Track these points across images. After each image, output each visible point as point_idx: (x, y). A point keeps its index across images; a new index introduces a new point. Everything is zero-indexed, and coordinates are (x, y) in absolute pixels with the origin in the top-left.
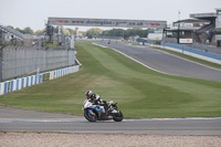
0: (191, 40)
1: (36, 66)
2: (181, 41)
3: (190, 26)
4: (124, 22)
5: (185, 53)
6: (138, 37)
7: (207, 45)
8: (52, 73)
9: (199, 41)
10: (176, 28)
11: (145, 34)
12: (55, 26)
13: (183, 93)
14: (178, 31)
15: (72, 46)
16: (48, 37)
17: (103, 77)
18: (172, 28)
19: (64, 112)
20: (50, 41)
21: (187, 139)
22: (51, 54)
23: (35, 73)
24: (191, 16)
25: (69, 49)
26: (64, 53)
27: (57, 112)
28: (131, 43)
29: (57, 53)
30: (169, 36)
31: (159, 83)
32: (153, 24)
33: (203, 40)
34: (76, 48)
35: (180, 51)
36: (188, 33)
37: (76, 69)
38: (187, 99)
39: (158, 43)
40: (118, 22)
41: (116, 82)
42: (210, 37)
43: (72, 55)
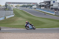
0: (44, 8)
1: (3, 15)
2: (41, 8)
3: (44, 4)
4: (26, 3)
5: (43, 11)
6: (30, 7)
7: (48, 9)
8: (7, 17)
9: (46, 8)
10: (40, 4)
11: (32, 6)
12: (8, 4)
13: (42, 22)
14: (40, 5)
15: (12, 10)
16: (6, 7)
17: (20, 18)
18: (39, 4)
19: (10, 27)
20: (6, 8)
21: (43, 34)
22: (7, 12)
23: (2, 17)
24: (44, 1)
25: (11, 10)
26: (10, 11)
27: (8, 27)
28: (28, 9)
29: (8, 11)
30: (38, 7)
31: (35, 19)
32: (34, 3)
33: (47, 8)
34: (13, 10)
35: (41, 11)
36: (43, 6)
37: (13, 16)
38: (43, 23)
39: (35, 8)
40: (24, 3)
41: (24, 19)
42: (49, 7)
43: (12, 12)
